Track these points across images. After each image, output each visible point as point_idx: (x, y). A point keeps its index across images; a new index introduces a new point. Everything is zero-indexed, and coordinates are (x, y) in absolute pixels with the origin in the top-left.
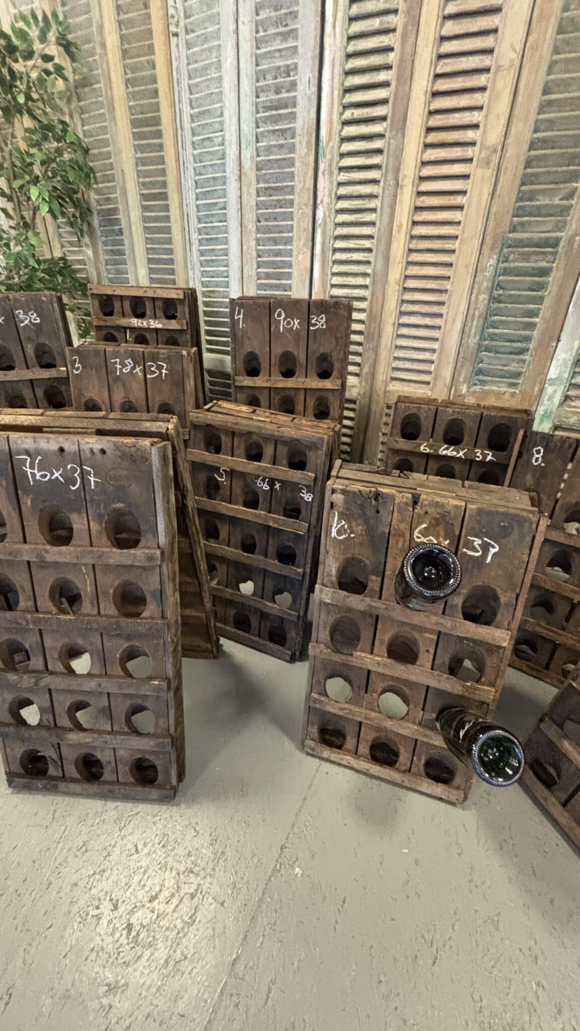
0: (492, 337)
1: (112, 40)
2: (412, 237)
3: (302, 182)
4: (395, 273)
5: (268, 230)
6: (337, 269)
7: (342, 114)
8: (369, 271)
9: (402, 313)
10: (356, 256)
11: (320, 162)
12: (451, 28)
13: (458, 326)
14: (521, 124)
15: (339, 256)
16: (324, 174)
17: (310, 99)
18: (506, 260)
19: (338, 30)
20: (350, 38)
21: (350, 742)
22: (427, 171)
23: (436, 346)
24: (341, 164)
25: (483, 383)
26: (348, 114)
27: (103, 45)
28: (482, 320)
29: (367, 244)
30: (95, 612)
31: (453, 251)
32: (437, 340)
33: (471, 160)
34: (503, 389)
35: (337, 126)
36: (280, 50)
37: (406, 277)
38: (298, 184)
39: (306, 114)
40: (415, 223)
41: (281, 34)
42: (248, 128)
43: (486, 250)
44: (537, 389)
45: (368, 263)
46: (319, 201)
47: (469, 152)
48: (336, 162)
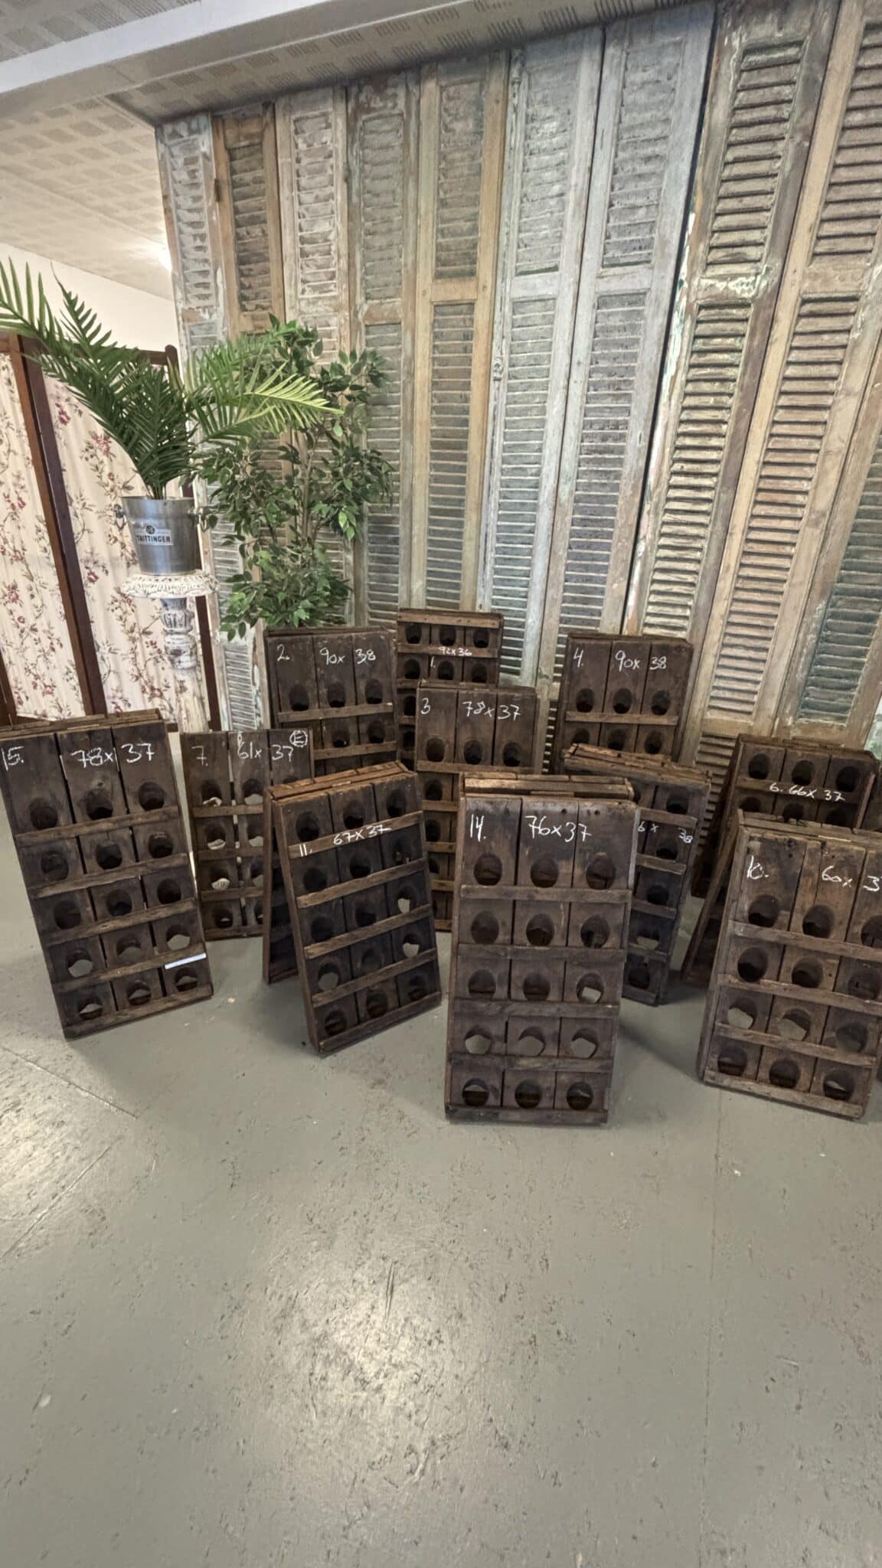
0: (819, 674)
1: (423, 373)
2: (739, 577)
3: (623, 518)
4: (720, 608)
5: (581, 557)
6: (653, 598)
7: (671, 466)
8: (690, 603)
9: (724, 645)
10: (676, 589)
11: (646, 502)
12: (781, 415)
13: (785, 661)
14: (848, 499)
15: (656, 587)
16: (649, 513)
17: (639, 450)
18: (833, 606)
19: (673, 402)
20: (684, 409)
21: (751, 1068)
22: (755, 523)
23: (760, 678)
24: (667, 507)
25: (808, 715)
26: (677, 467)
27: (411, 374)
28: (809, 658)
29: (690, 578)
30: (564, 943)
31: (782, 593)
32: (761, 672)
33: (800, 519)
34: (831, 722)
35: (665, 476)
36: (611, 408)
37: (731, 612)
38: (619, 519)
40: (742, 565)
41: (614, 395)
42: (569, 466)
43: (815, 595)
44: (865, 724)
45: (690, 596)
46: (641, 536)
47: (799, 512)
48: (661, 505)
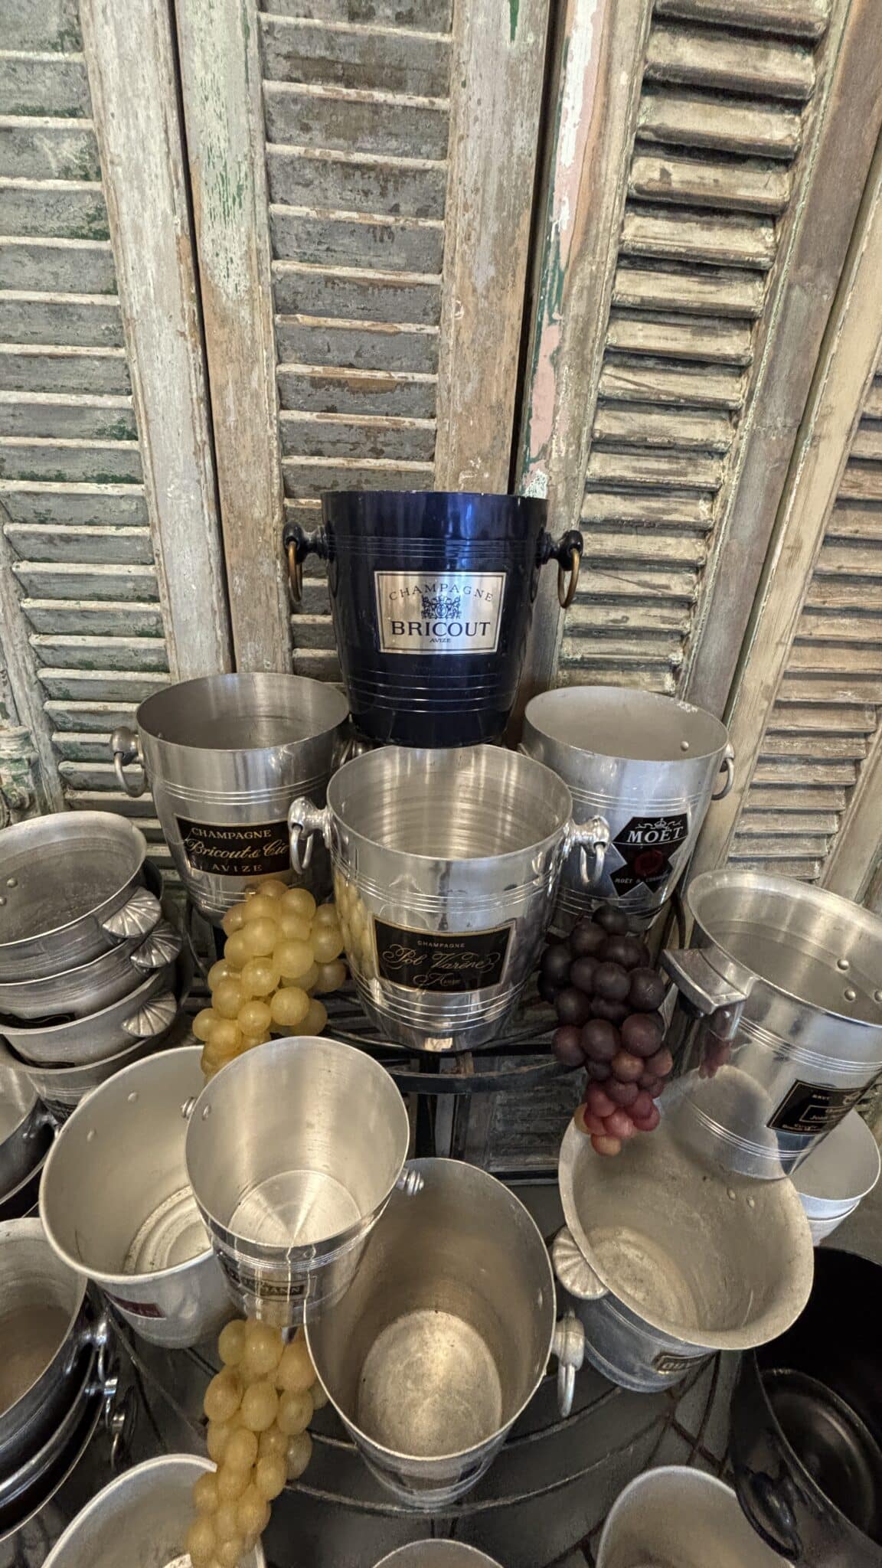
2: (819, 577)
3: (468, 379)
7: (631, 165)
9: (762, 761)
10: (637, 617)
11: (543, 315)
15: (584, 614)
16: (555, 361)
17: (513, 73)
23: (834, 826)
24: (612, 340)
26: (650, 170)
37: (787, 677)
39: (497, 135)
45: (677, 636)
46: (533, 450)
48: (596, 331)
